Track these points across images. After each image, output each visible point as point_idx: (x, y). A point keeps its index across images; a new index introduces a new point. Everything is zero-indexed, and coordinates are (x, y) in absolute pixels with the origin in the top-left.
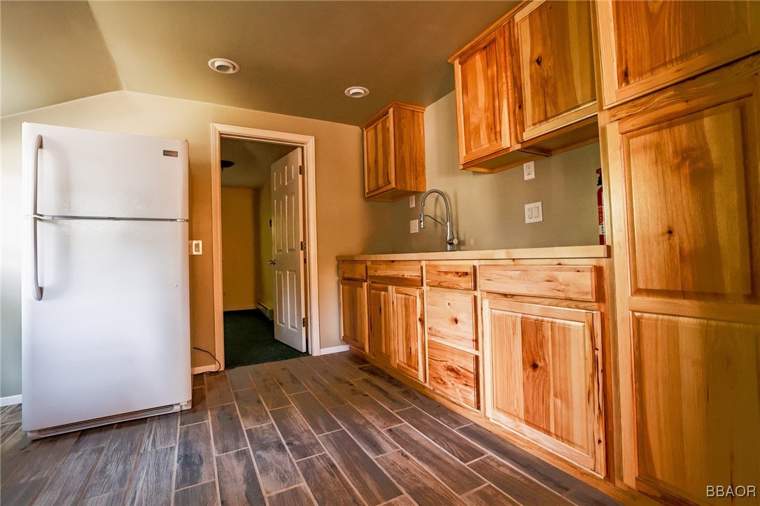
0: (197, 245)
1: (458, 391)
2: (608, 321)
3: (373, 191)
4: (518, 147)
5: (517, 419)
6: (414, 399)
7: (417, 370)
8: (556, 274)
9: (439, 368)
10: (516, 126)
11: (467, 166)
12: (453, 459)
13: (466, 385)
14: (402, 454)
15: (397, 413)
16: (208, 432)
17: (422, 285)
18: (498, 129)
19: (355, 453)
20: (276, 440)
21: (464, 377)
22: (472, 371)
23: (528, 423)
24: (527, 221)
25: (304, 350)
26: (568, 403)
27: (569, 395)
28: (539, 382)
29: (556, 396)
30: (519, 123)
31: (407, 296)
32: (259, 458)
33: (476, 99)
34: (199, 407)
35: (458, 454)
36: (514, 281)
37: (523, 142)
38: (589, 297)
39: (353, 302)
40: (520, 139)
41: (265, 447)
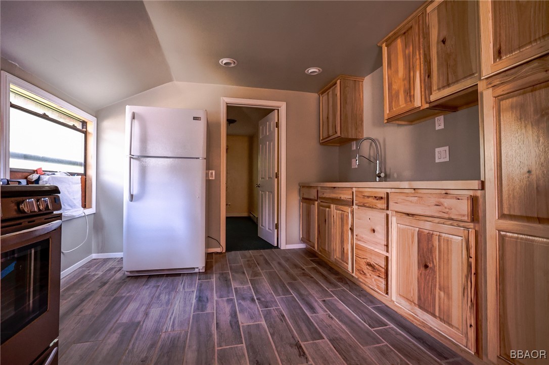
0: (212, 173)
1: (373, 280)
2: (480, 237)
3: (326, 138)
4: (427, 106)
5: (413, 304)
6: (345, 284)
7: (347, 264)
8: (442, 200)
9: (362, 263)
10: (425, 90)
11: (390, 120)
12: (364, 325)
13: (379, 276)
14: (329, 316)
15: (331, 291)
16: (213, 286)
17: (353, 205)
18: (412, 93)
19: (298, 311)
20: (250, 296)
21: (378, 270)
22: (383, 266)
23: (420, 307)
24: (437, 161)
25: (276, 245)
26: (449, 296)
27: (450, 289)
28: (429, 278)
29: (440, 289)
30: (428, 88)
31: (343, 212)
32: (239, 304)
33: (397, 72)
34: (209, 271)
35: (368, 322)
36: (413, 204)
37: (430, 103)
38: (466, 218)
39: (308, 215)
40: (428, 100)
41: (244, 299)
